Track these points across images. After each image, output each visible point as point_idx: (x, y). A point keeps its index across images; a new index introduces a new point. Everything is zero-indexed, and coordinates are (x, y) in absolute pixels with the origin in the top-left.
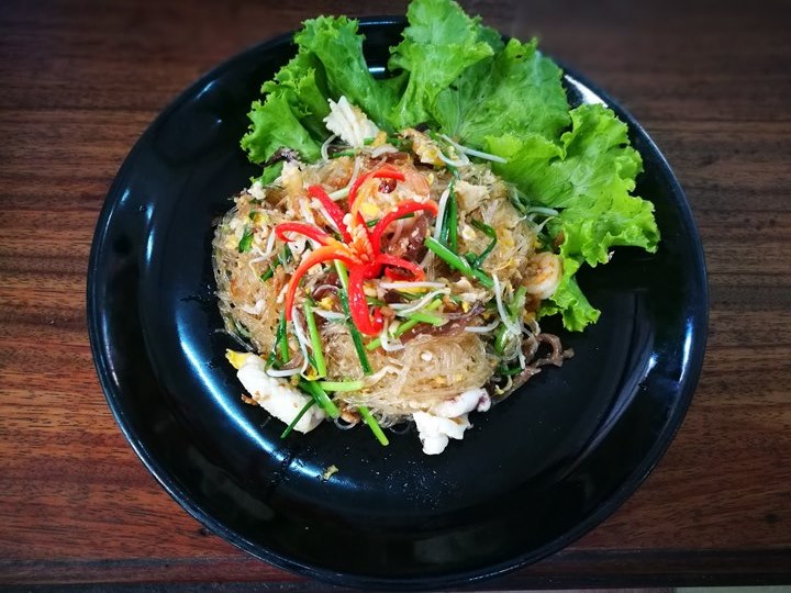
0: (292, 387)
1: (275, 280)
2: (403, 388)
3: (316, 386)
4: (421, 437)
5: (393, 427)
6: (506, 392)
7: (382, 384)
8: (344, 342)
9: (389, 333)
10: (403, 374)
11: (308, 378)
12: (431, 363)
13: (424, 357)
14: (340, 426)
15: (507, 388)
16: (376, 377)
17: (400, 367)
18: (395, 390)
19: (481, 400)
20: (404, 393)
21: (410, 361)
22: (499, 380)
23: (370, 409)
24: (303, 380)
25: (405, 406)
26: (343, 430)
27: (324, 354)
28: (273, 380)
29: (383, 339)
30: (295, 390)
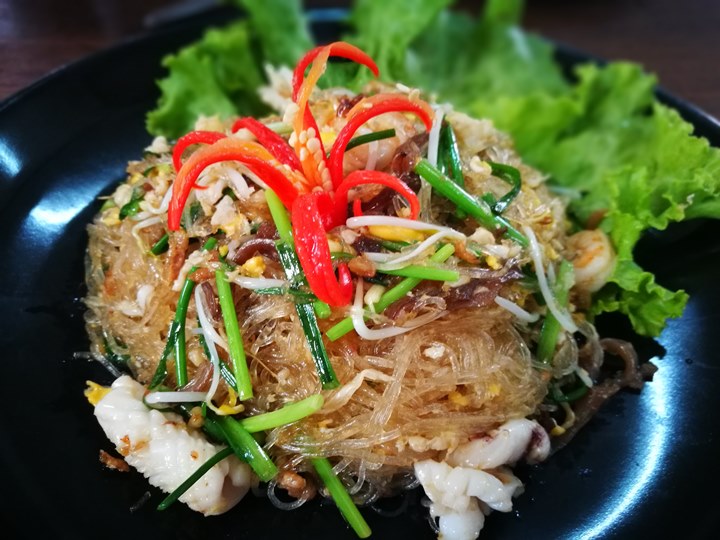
0: (191, 430)
1: (170, 253)
2: (396, 411)
3: (234, 425)
4: (433, 512)
5: (377, 503)
6: (568, 430)
7: (355, 408)
8: (285, 333)
9: (365, 306)
10: (394, 383)
11: (219, 412)
12: (443, 362)
13: (428, 352)
14: (278, 503)
15: (569, 423)
16: (346, 392)
17: (387, 371)
18: (382, 416)
19: (535, 438)
20: (397, 420)
21: (406, 359)
22: (553, 409)
23: (334, 461)
24: (210, 414)
25: (400, 447)
26: (284, 512)
27: (249, 360)
28: (155, 414)
29: (356, 318)
30: (196, 433)
